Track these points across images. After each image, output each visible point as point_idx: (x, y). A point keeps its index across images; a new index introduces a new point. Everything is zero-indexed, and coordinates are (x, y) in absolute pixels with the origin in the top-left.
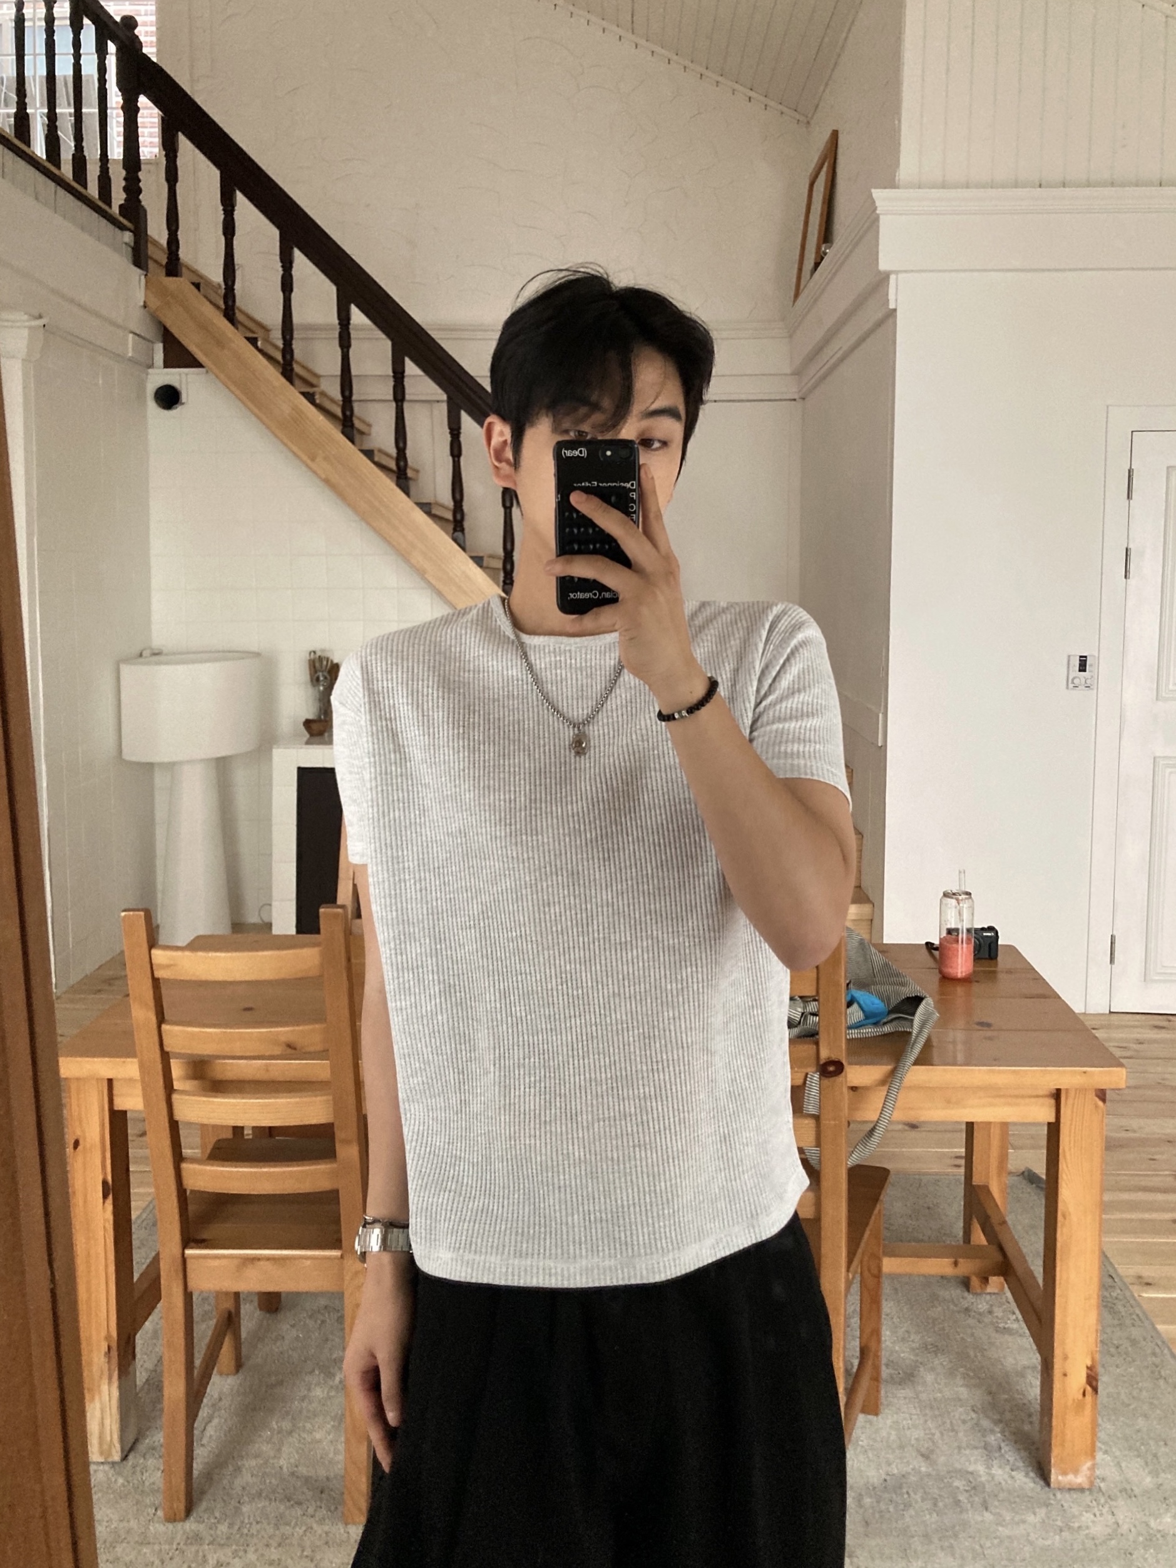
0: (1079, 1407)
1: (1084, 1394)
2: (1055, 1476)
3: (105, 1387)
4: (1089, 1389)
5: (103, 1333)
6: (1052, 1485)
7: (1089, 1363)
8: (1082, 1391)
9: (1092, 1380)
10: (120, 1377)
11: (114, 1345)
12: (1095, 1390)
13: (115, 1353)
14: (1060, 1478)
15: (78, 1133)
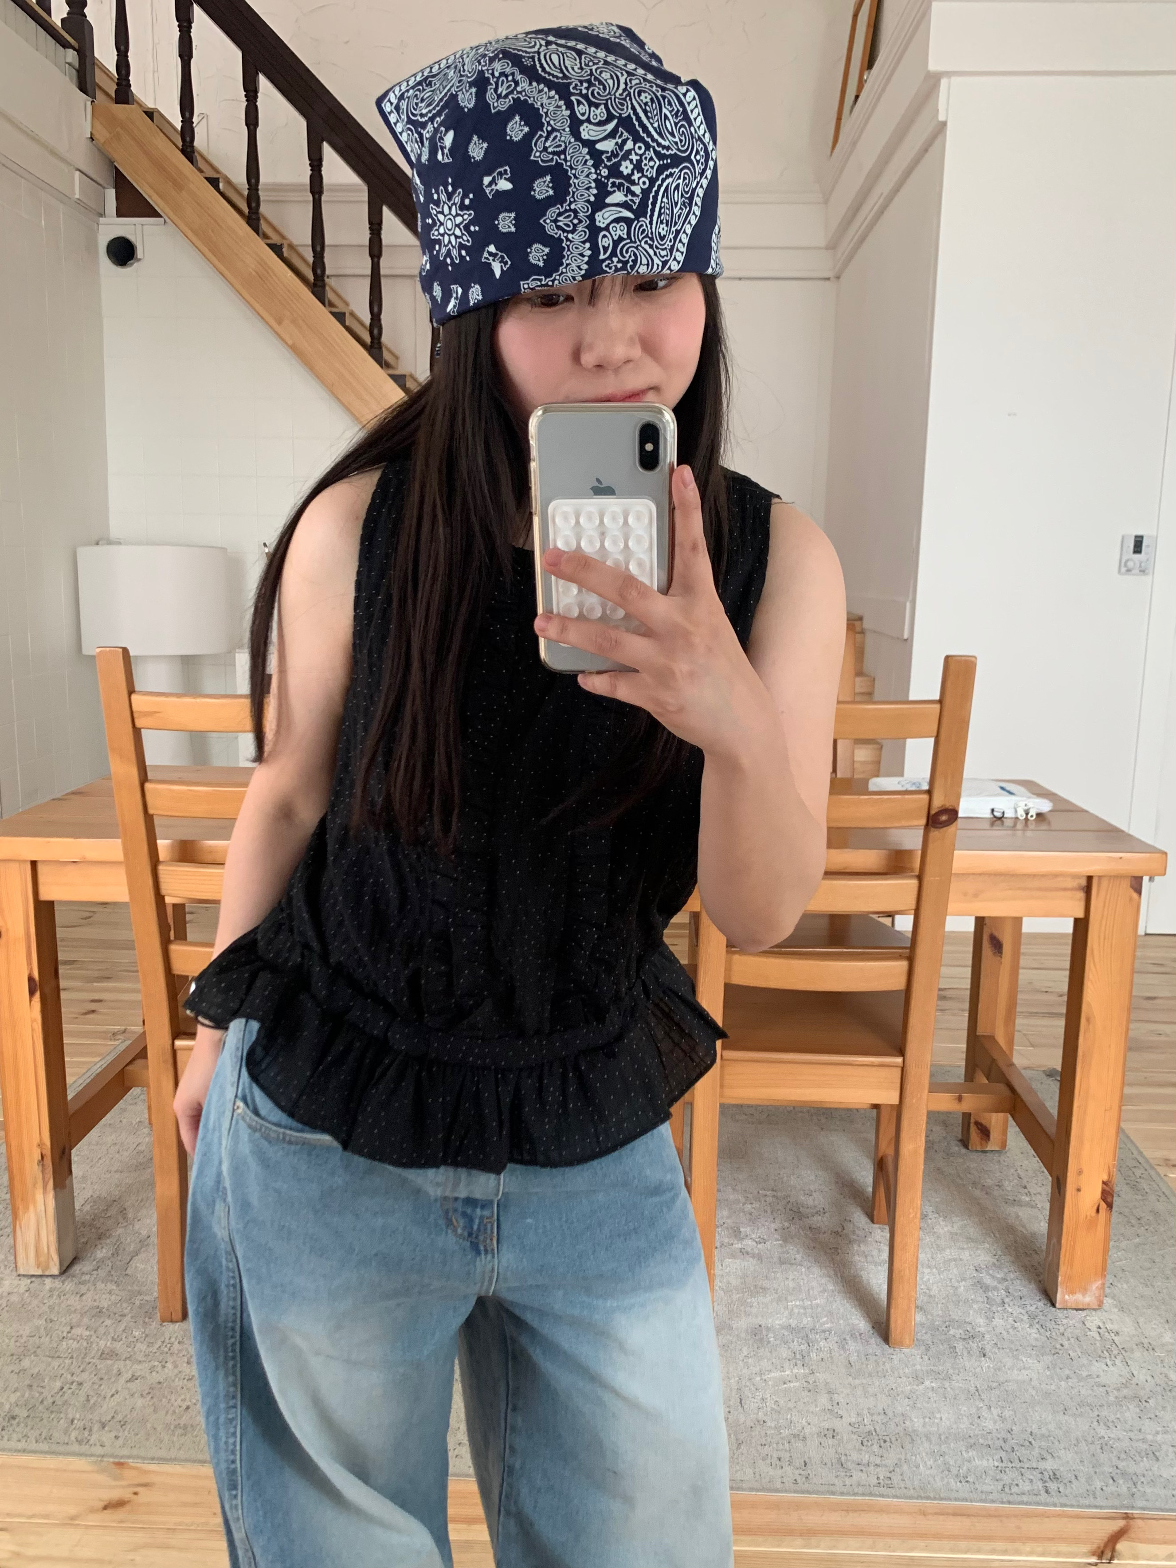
0: (1091, 1224)
1: (1098, 1211)
2: (1061, 1296)
3: (39, 1197)
4: (1103, 1206)
5: (36, 1140)
6: (1057, 1305)
7: (1105, 1177)
8: (1095, 1208)
9: (1107, 1196)
10: (55, 1187)
11: (48, 1152)
12: (1110, 1206)
13: (48, 1161)
14: (1067, 1297)
15: (1, 922)
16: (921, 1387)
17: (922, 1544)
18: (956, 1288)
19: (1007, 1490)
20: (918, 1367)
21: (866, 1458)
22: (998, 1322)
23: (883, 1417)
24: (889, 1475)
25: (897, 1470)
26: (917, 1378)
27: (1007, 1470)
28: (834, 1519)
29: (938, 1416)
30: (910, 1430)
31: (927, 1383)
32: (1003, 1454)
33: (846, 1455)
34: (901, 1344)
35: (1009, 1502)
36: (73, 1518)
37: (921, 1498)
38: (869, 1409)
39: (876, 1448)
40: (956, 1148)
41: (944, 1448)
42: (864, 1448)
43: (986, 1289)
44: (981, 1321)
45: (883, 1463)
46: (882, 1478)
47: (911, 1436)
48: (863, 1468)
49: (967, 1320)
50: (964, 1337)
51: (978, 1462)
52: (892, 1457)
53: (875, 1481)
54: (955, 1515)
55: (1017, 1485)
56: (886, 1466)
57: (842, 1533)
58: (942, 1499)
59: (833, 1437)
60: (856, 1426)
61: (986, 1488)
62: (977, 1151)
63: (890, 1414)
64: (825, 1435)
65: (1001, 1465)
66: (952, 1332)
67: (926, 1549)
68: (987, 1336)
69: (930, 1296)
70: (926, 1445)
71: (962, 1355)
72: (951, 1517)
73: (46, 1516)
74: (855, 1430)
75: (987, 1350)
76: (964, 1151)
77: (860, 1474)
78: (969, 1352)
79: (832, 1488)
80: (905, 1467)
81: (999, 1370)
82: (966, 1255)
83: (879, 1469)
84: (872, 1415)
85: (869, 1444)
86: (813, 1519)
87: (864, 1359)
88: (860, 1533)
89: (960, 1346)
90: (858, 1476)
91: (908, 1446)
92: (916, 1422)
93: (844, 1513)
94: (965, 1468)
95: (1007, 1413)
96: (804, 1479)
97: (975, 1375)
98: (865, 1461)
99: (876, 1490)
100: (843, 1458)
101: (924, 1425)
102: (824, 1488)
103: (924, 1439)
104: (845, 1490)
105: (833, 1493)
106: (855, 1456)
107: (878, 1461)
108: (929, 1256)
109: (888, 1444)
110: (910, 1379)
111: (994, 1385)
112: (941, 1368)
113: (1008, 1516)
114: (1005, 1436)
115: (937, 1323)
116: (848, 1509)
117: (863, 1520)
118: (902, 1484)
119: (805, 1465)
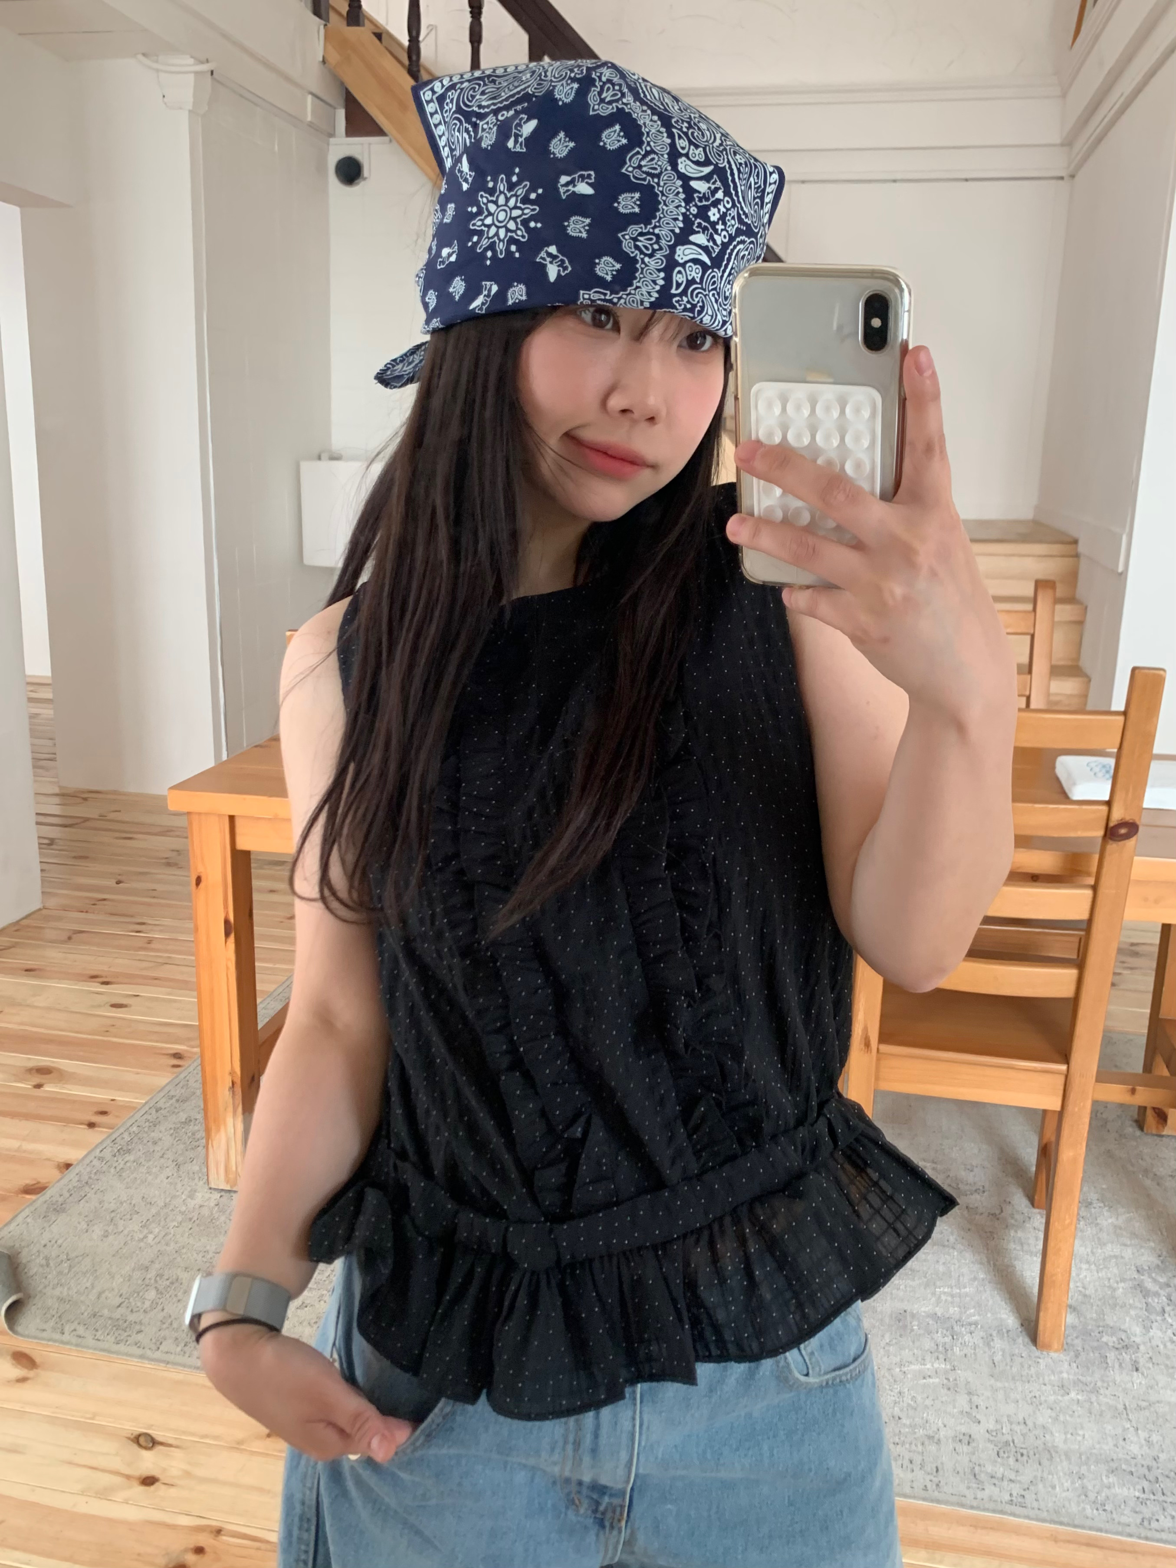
3: (230, 1120)
5: (228, 1067)
10: (244, 1111)
11: (238, 1079)
13: (238, 1088)
15: (201, 869)
16: (1067, 1398)
18: (1114, 1290)
19: (1146, 1523)
20: (1065, 1375)
21: (1000, 1471)
22: (1155, 1332)
23: (1022, 1426)
24: (1023, 1493)
25: (1032, 1488)
26: (1063, 1388)
27: (1148, 1502)
28: (961, 1534)
29: (1081, 1432)
30: (1050, 1445)
31: (1073, 1395)
32: (1146, 1484)
33: (979, 1465)
34: (1047, 1347)
35: (1147, 1538)
36: (240, 1442)
37: (1055, 1522)
38: (1008, 1416)
39: (1011, 1461)
40: (1131, 1129)
41: (1084, 1470)
42: (999, 1460)
43: (1146, 1293)
44: (1137, 1330)
45: (1018, 1478)
46: (1015, 1494)
47: (1051, 1452)
48: (996, 1482)
49: (1122, 1327)
50: (1117, 1346)
51: (1117, 1490)
52: (1028, 1472)
53: (1007, 1497)
54: (1088, 1545)
55: (1158, 1520)
56: (1020, 1482)
58: (1075, 1526)
59: (969, 1443)
60: (994, 1434)
61: (1124, 1519)
62: (1153, 1135)
63: (1030, 1424)
64: (960, 1441)
65: (1142, 1496)
66: (1105, 1339)
68: (1142, 1347)
69: (1085, 1296)
70: (1065, 1463)
71: (1113, 1367)
72: (1084, 1548)
73: (216, 1438)
74: (992, 1438)
75: (1141, 1364)
76: (1138, 1133)
77: (993, 1487)
78: (1120, 1365)
79: (963, 1500)
80: (1040, 1486)
81: (1152, 1388)
82: (1128, 1253)
83: (1012, 1485)
84: (1011, 1423)
85: (1006, 1455)
86: (940, 1531)
87: (1008, 1360)
88: (987, 1552)
89: (1111, 1356)
90: (990, 1490)
91: (1045, 1462)
92: (1058, 1438)
93: (973, 1528)
94: (1103, 1494)
95: (1155, 1438)
96: (934, 1487)
97: (1125, 1391)
98: (999, 1475)
99: (1008, 1508)
100: (977, 1469)
101: (1065, 1441)
102: (954, 1499)
103: (1063, 1457)
104: (975, 1504)
105: (962, 1505)
106: (989, 1468)
107: (1013, 1477)
108: (1089, 1250)
109: (1025, 1458)
110: (1057, 1388)
111: (1144, 1404)
112: (1089, 1379)
113: (1144, 1554)
114: (1150, 1464)
115: (1090, 1327)
116: (976, 1524)
117: (991, 1539)
118: (1035, 1505)
119: (937, 1471)
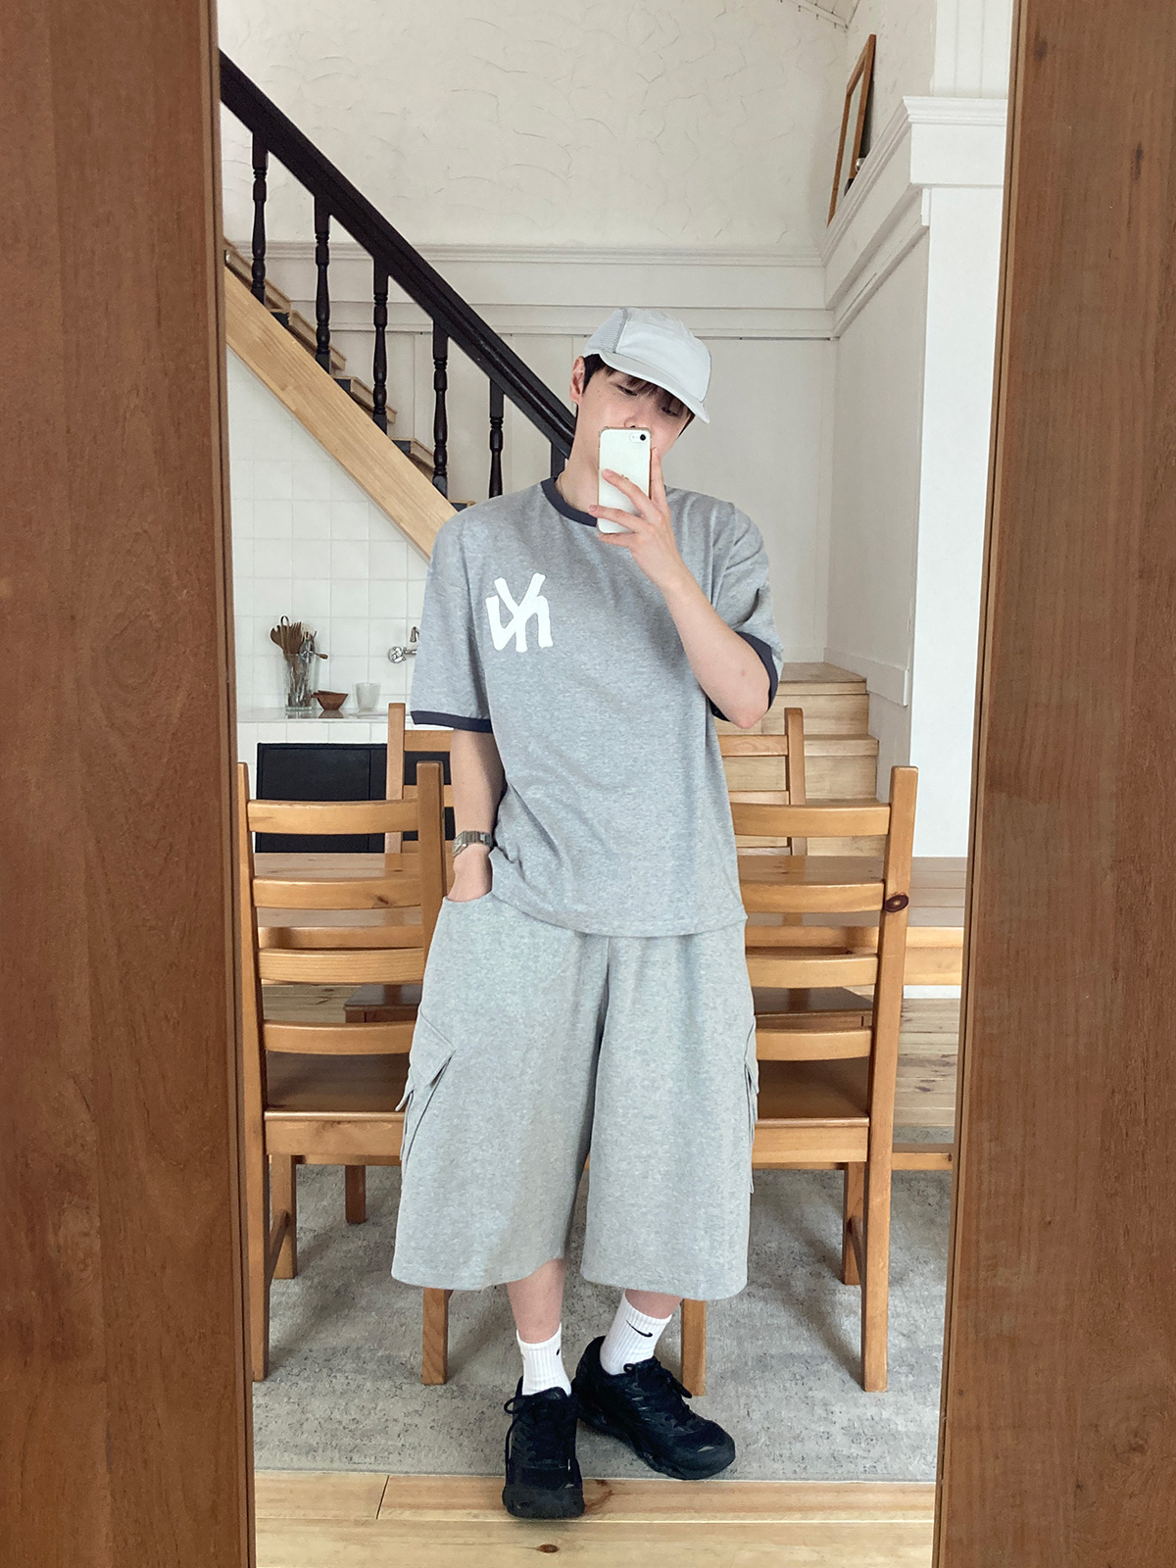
17: (900, 1513)
21: (854, 1451)
23: (870, 1422)
24: (874, 1464)
25: (881, 1460)
28: (827, 1498)
30: (893, 1430)
33: (839, 1451)
34: (874, 1388)
37: (899, 1481)
38: (858, 1418)
39: (864, 1445)
41: (921, 1443)
42: (854, 1445)
45: (869, 1455)
46: (868, 1466)
47: (895, 1435)
48: (852, 1460)
52: (877, 1451)
53: (862, 1469)
56: (872, 1458)
57: (838, 1508)
58: (917, 1481)
59: (828, 1438)
60: (848, 1429)
63: (877, 1418)
64: (822, 1438)
67: (904, 1517)
70: (906, 1441)
74: (846, 1432)
77: (850, 1464)
79: (826, 1476)
80: (887, 1459)
83: (865, 1461)
84: (860, 1422)
85: (859, 1442)
86: (811, 1499)
88: (849, 1507)
90: (847, 1466)
91: (890, 1442)
92: (900, 1426)
93: (835, 1494)
96: (802, 1470)
98: (854, 1456)
99: (863, 1476)
100: (836, 1453)
101: (906, 1427)
102: (818, 1476)
103: (905, 1437)
104: (836, 1476)
105: (826, 1479)
106: (845, 1452)
107: (865, 1454)
109: (874, 1441)
110: (897, 1392)
116: (838, 1491)
117: (851, 1498)
118: (885, 1471)
119: (803, 1459)
